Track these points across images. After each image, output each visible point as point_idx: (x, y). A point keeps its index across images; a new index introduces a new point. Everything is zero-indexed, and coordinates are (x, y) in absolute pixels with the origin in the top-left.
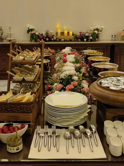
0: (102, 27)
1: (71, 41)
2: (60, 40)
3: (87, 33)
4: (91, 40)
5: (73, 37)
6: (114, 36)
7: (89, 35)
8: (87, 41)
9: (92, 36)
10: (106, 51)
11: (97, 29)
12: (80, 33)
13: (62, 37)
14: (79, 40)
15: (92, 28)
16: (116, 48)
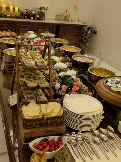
0: (48, 6)
1: (17, 17)
2: (5, 16)
3: (33, 11)
4: (38, 19)
5: (19, 13)
6: (57, 16)
7: (36, 13)
8: (34, 19)
9: (39, 15)
10: (52, 30)
11: (43, 8)
12: (26, 10)
13: (7, 12)
14: (26, 17)
15: (38, 6)
16: (60, 28)
